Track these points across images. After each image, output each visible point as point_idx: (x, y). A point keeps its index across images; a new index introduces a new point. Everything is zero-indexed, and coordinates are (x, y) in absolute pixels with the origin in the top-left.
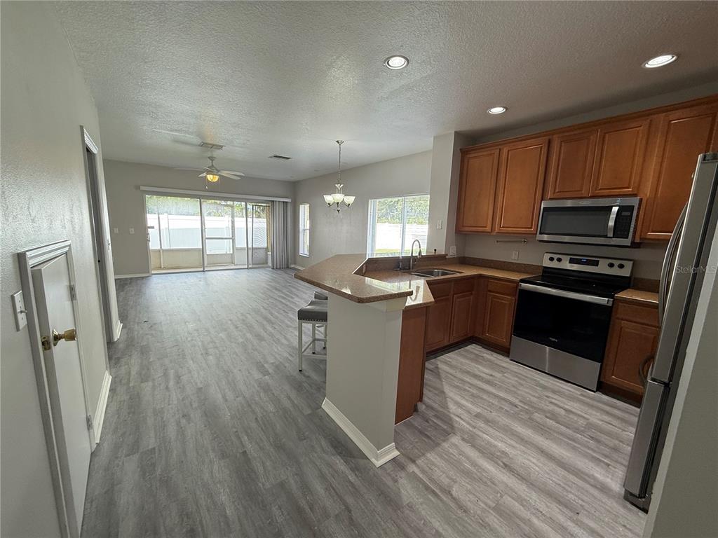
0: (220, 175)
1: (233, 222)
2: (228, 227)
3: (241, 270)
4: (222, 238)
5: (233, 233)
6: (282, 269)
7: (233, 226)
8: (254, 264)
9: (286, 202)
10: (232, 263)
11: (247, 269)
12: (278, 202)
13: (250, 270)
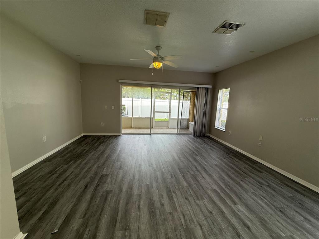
0: (164, 63)
1: (170, 103)
3: (173, 135)
4: (164, 112)
5: (170, 109)
6: (200, 137)
7: (170, 106)
8: (181, 129)
9: (208, 88)
10: (168, 127)
11: (177, 134)
12: (201, 88)
13: (178, 135)
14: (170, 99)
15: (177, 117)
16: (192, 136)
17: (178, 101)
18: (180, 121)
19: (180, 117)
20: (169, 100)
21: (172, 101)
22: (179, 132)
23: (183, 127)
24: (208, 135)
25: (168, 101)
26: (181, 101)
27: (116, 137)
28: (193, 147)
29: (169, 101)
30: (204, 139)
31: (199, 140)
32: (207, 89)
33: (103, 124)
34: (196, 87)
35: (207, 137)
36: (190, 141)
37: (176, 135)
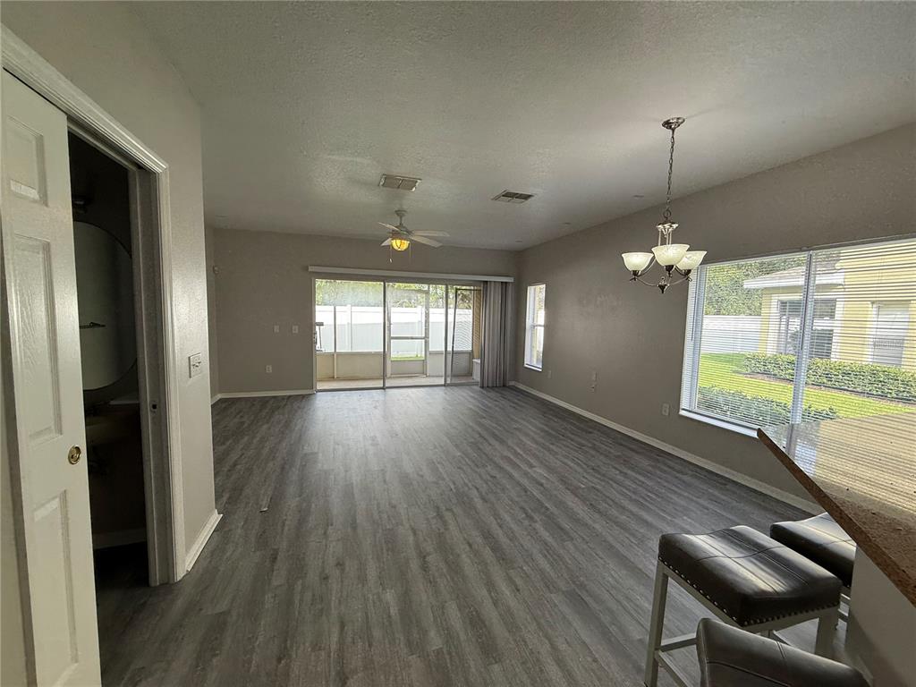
0: (411, 241)
1: (427, 315)
2: (421, 322)
3: (435, 388)
4: (412, 338)
5: (427, 330)
6: (496, 389)
7: (427, 322)
8: (453, 376)
9: (506, 283)
10: (424, 373)
11: (444, 385)
12: (493, 284)
13: (448, 388)
14: (427, 308)
15: (444, 350)
16: (477, 388)
17: (443, 311)
18: (450, 357)
19: (450, 349)
20: (424, 310)
21: (431, 310)
22: (448, 382)
23: (458, 372)
24: (512, 383)
25: (420, 310)
26: (451, 311)
27: (303, 396)
28: (478, 407)
29: (424, 312)
30: (503, 392)
31: (492, 394)
32: (504, 284)
33: (269, 369)
34: (481, 281)
35: (512, 389)
36: (472, 397)
37: (443, 388)
